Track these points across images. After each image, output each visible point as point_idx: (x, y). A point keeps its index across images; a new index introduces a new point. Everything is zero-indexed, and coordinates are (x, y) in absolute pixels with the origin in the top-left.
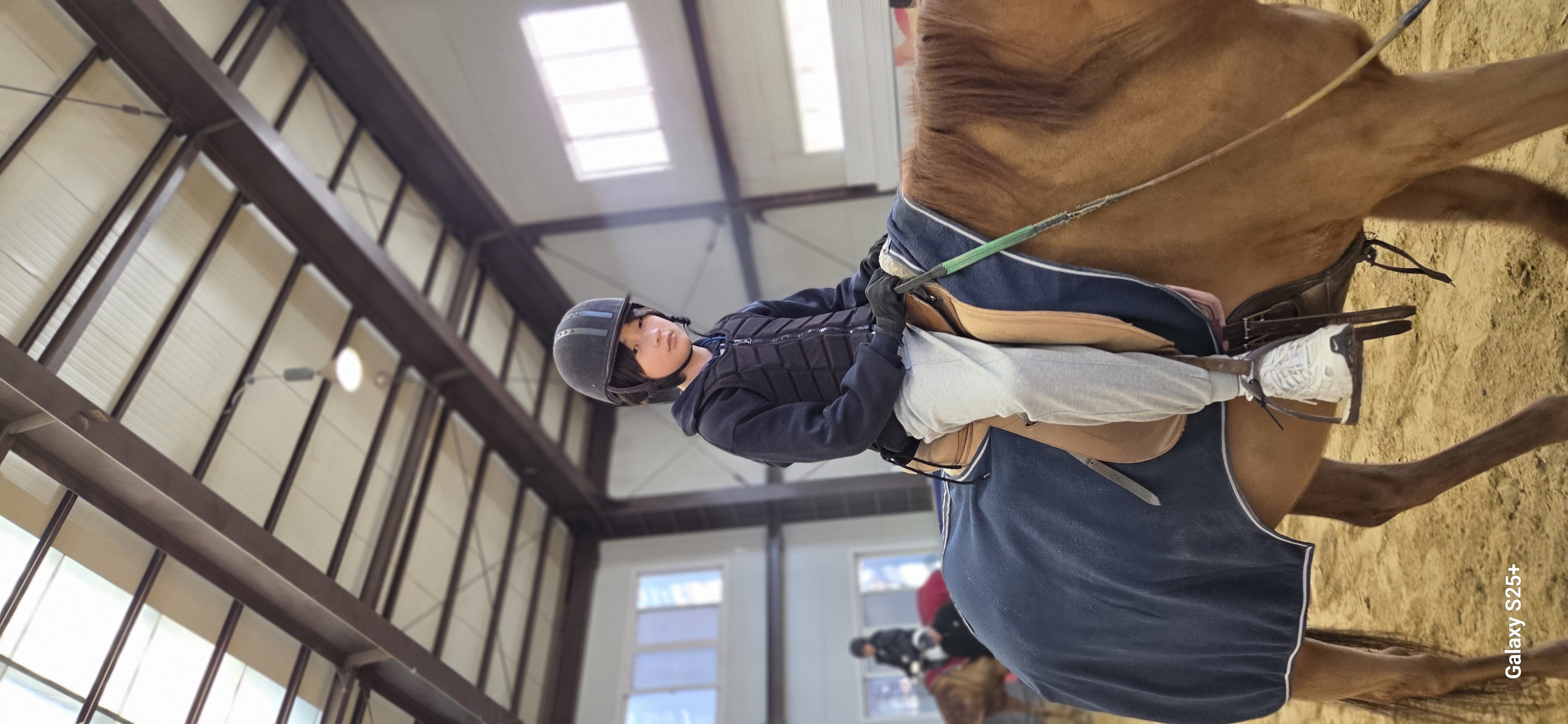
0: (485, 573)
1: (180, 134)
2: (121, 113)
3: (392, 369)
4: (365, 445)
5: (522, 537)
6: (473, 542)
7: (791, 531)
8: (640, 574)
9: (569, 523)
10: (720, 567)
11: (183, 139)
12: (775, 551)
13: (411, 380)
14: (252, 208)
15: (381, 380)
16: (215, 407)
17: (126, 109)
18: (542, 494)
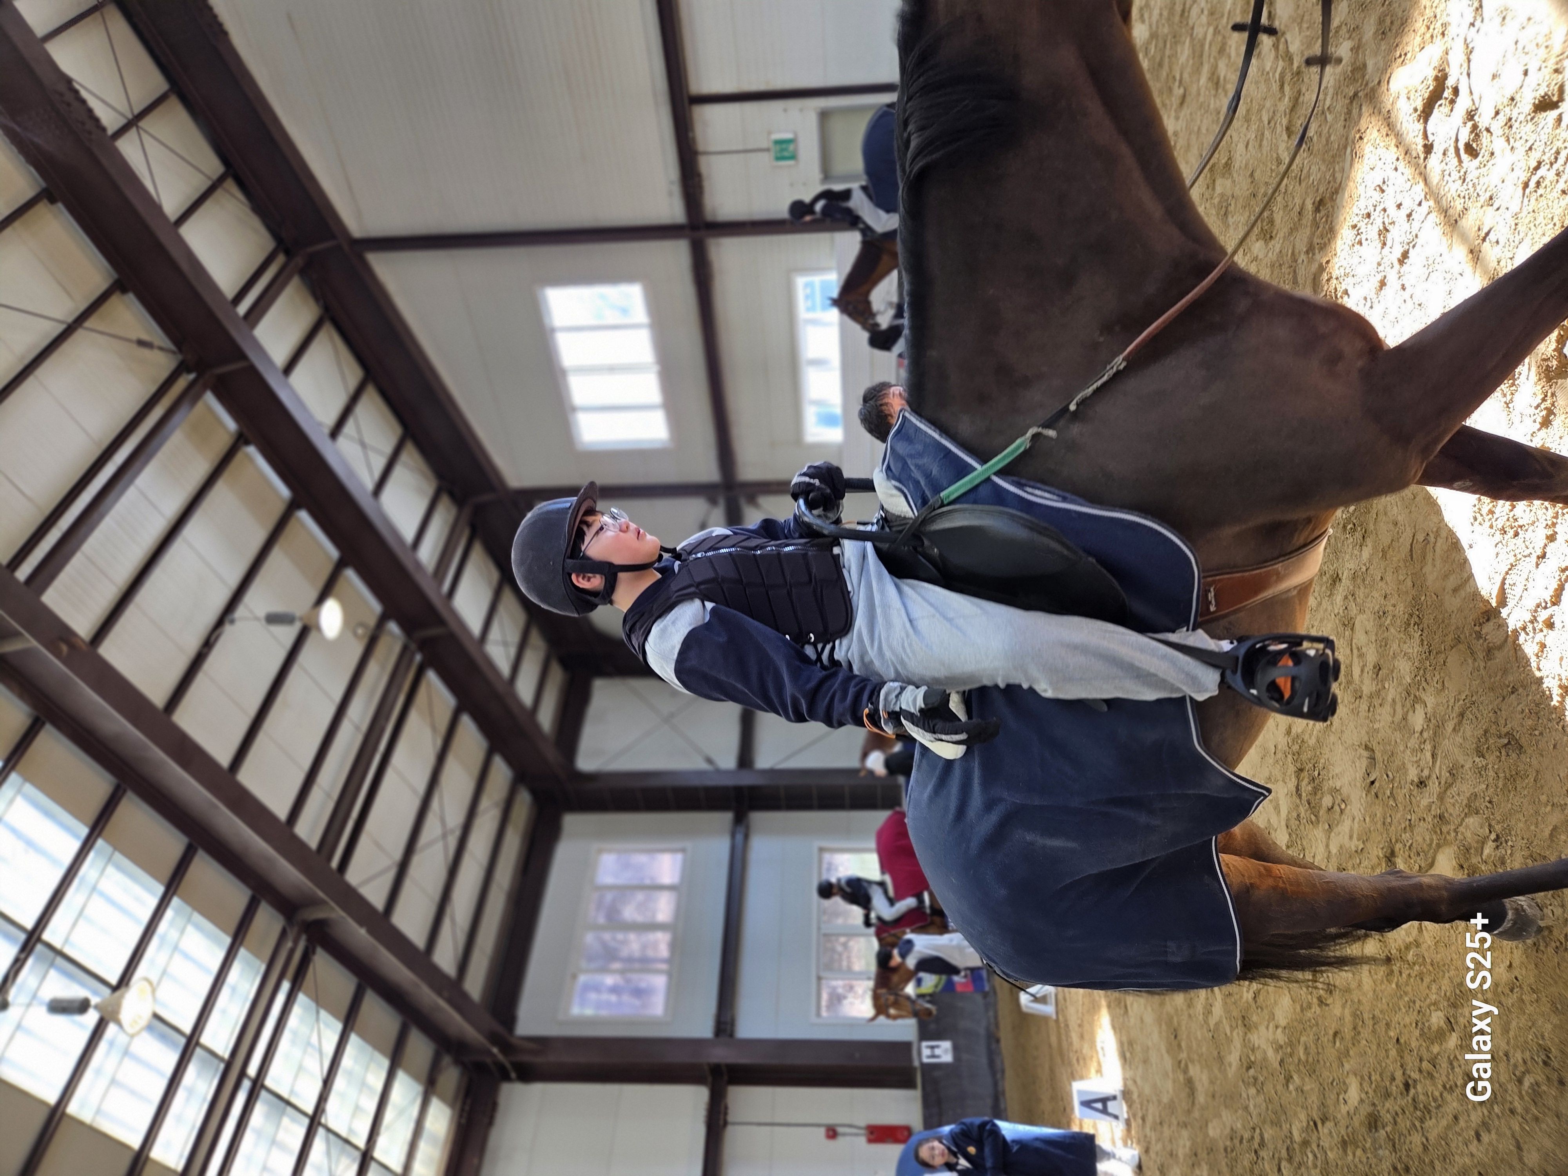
0: (444, 836)
1: (189, 371)
2: (134, 346)
3: (372, 622)
4: (338, 695)
5: (485, 803)
6: (435, 804)
7: (758, 818)
8: (600, 851)
9: (534, 792)
10: (683, 850)
11: (192, 376)
12: (739, 837)
13: (391, 634)
14: (252, 450)
15: (360, 631)
16: (192, 645)
17: (141, 343)
18: (510, 761)
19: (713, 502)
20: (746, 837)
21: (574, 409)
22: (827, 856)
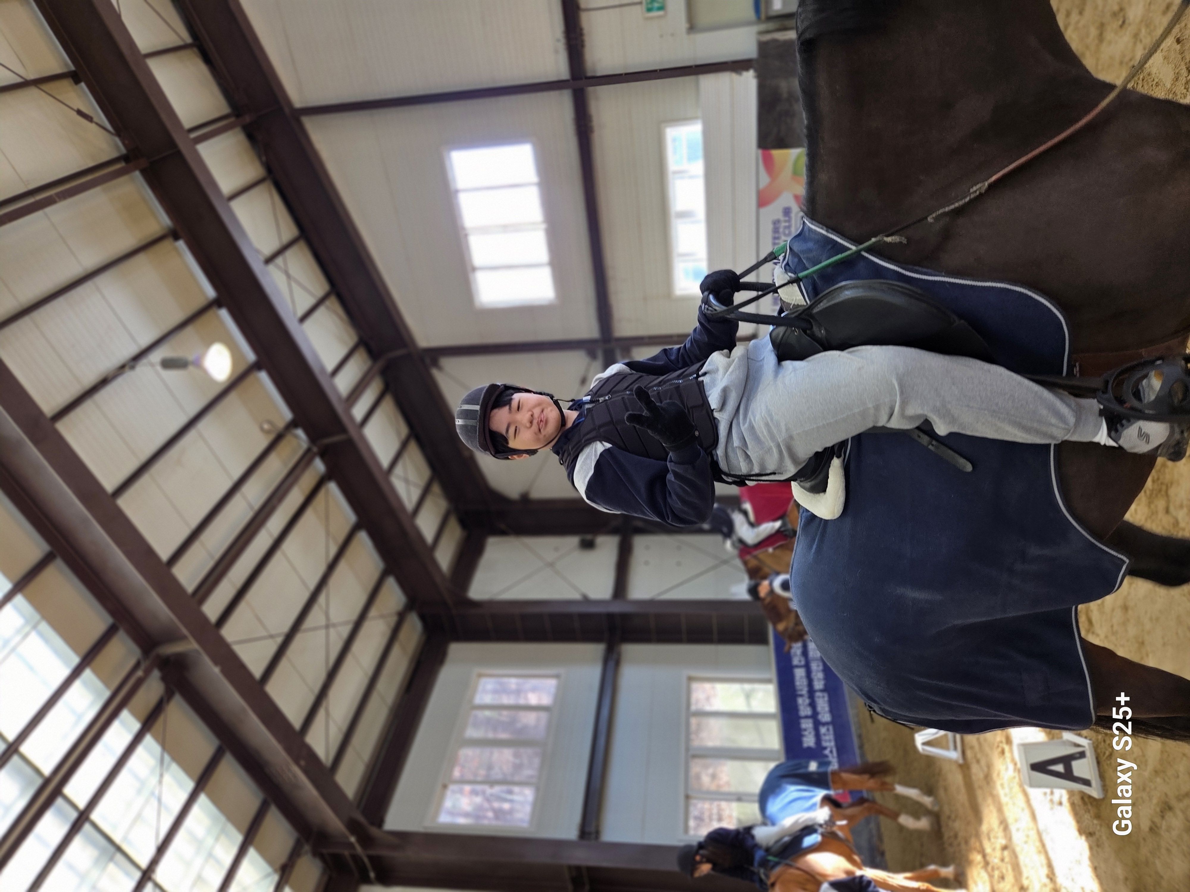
0: (327, 627)
2: (75, 113)
3: (281, 424)
4: (237, 473)
5: (373, 612)
6: (322, 599)
7: (629, 650)
8: (480, 676)
9: (423, 618)
10: (557, 676)
13: (297, 437)
15: (266, 426)
16: (90, 379)
17: (80, 113)
18: (402, 584)
19: (592, 355)
20: (618, 663)
21: (474, 269)
22: (695, 686)
